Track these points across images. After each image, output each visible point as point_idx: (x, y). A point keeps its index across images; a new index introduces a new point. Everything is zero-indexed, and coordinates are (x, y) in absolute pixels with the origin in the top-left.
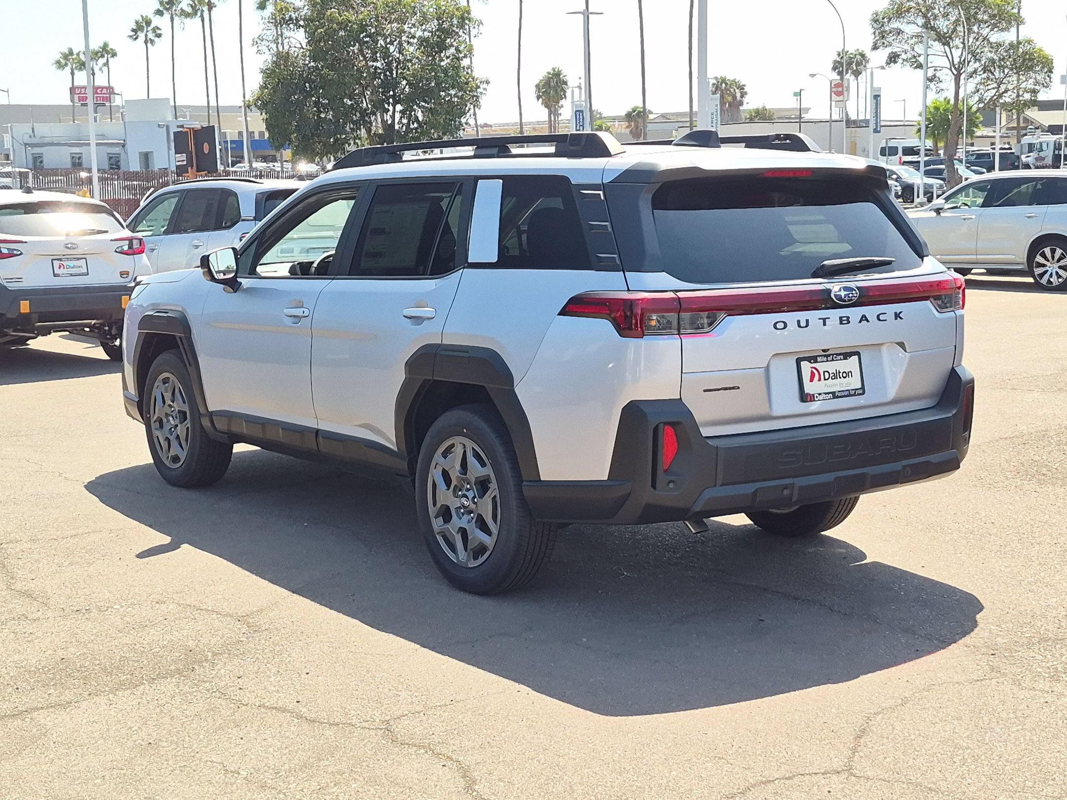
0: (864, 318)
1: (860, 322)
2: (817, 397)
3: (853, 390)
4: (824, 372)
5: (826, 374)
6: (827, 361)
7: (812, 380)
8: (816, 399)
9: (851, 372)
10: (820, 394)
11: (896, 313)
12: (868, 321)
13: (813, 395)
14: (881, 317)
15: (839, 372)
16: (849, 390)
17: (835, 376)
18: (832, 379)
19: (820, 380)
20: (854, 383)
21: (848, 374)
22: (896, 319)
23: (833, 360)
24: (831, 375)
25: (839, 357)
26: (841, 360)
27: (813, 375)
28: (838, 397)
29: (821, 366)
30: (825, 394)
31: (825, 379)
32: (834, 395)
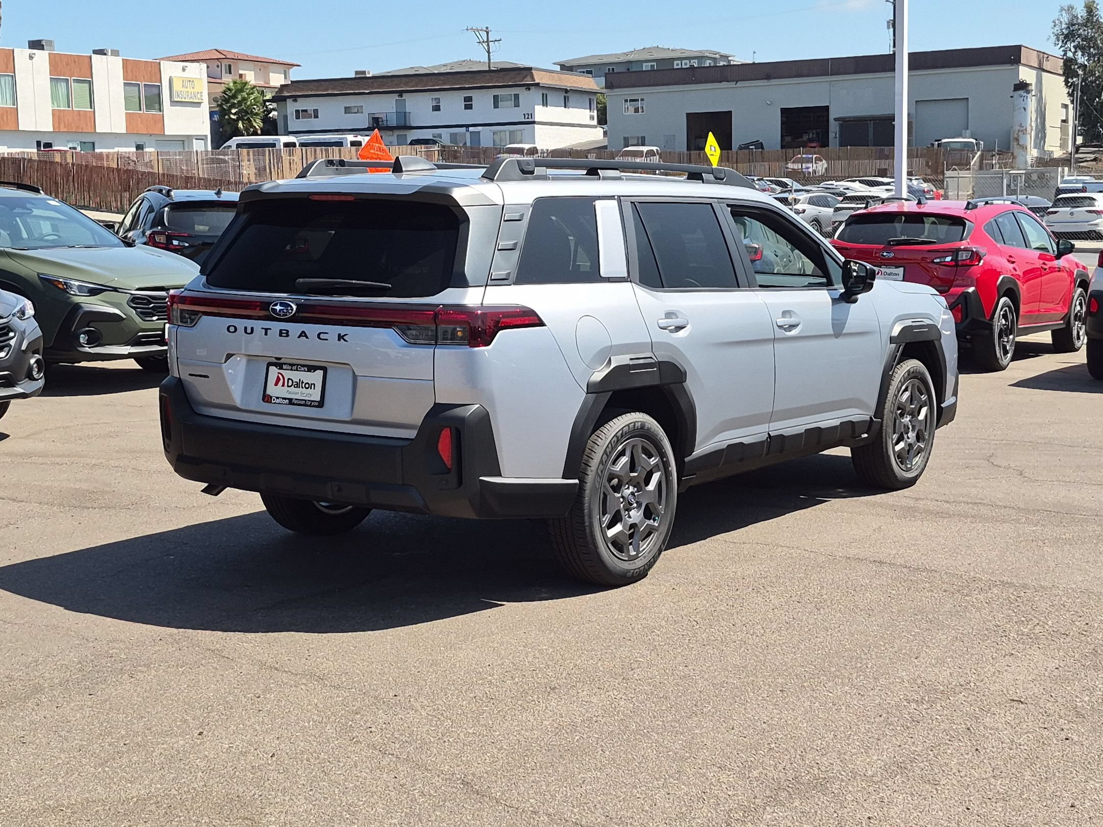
0: (303, 334)
1: (299, 337)
2: (274, 400)
3: (309, 401)
4: (289, 379)
5: (290, 381)
6: (292, 370)
7: (276, 384)
8: (273, 402)
9: (314, 384)
10: (277, 398)
11: (339, 335)
12: (307, 337)
13: (271, 397)
14: (322, 336)
15: (302, 382)
16: (306, 401)
17: (297, 385)
18: (294, 387)
19: (283, 385)
20: (316, 395)
21: (310, 386)
22: (339, 340)
23: (297, 370)
24: (294, 383)
25: (302, 369)
26: (305, 371)
27: (278, 380)
28: (294, 404)
29: (287, 374)
30: (283, 398)
31: (288, 386)
32: (291, 402)
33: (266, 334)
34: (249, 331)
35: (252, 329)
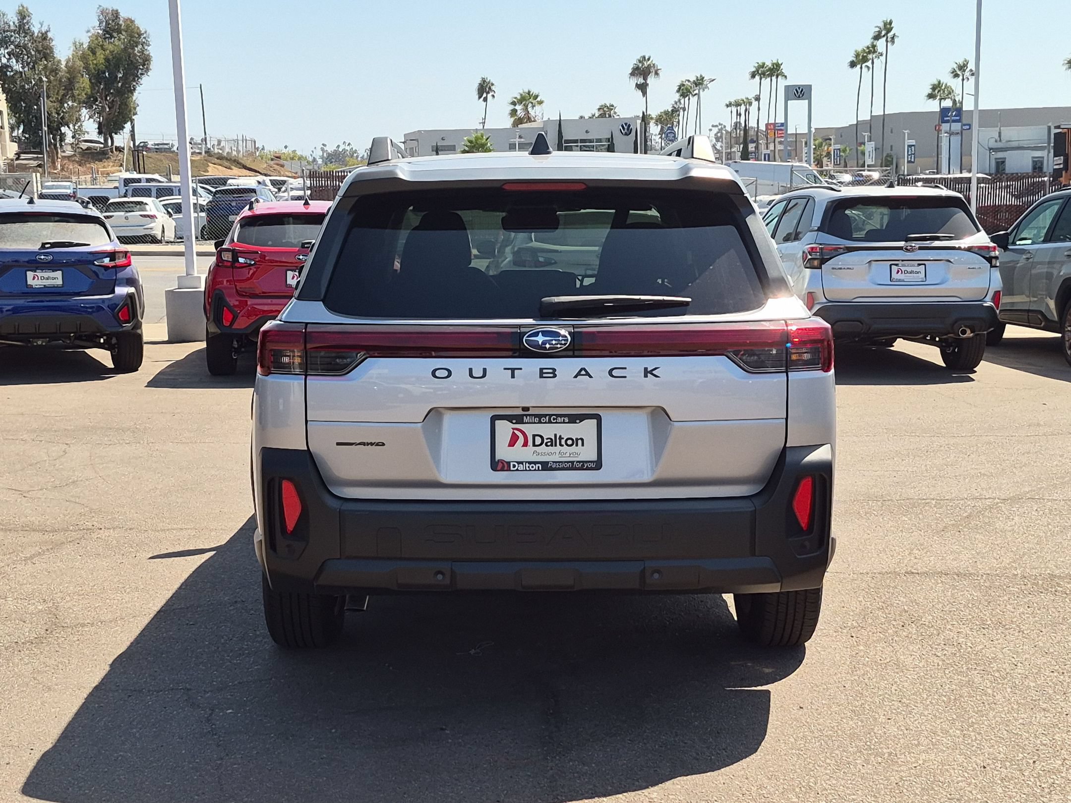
0: (583, 372)
1: (576, 377)
2: (514, 466)
3: (578, 462)
4: (534, 436)
5: (538, 438)
6: (539, 423)
7: (513, 444)
8: (512, 469)
9: (582, 439)
10: (519, 463)
11: (646, 369)
12: (590, 377)
13: (508, 463)
14: (615, 373)
15: (561, 438)
16: (572, 462)
17: (552, 443)
18: (547, 445)
19: (525, 444)
20: (588, 453)
21: (575, 442)
22: (646, 376)
23: (550, 422)
24: (545, 441)
25: (559, 420)
26: (564, 423)
27: (514, 438)
28: (551, 469)
29: (530, 429)
30: (530, 463)
31: (534, 445)
32: (546, 466)
33: (513, 376)
34: (478, 373)
35: (485, 370)
